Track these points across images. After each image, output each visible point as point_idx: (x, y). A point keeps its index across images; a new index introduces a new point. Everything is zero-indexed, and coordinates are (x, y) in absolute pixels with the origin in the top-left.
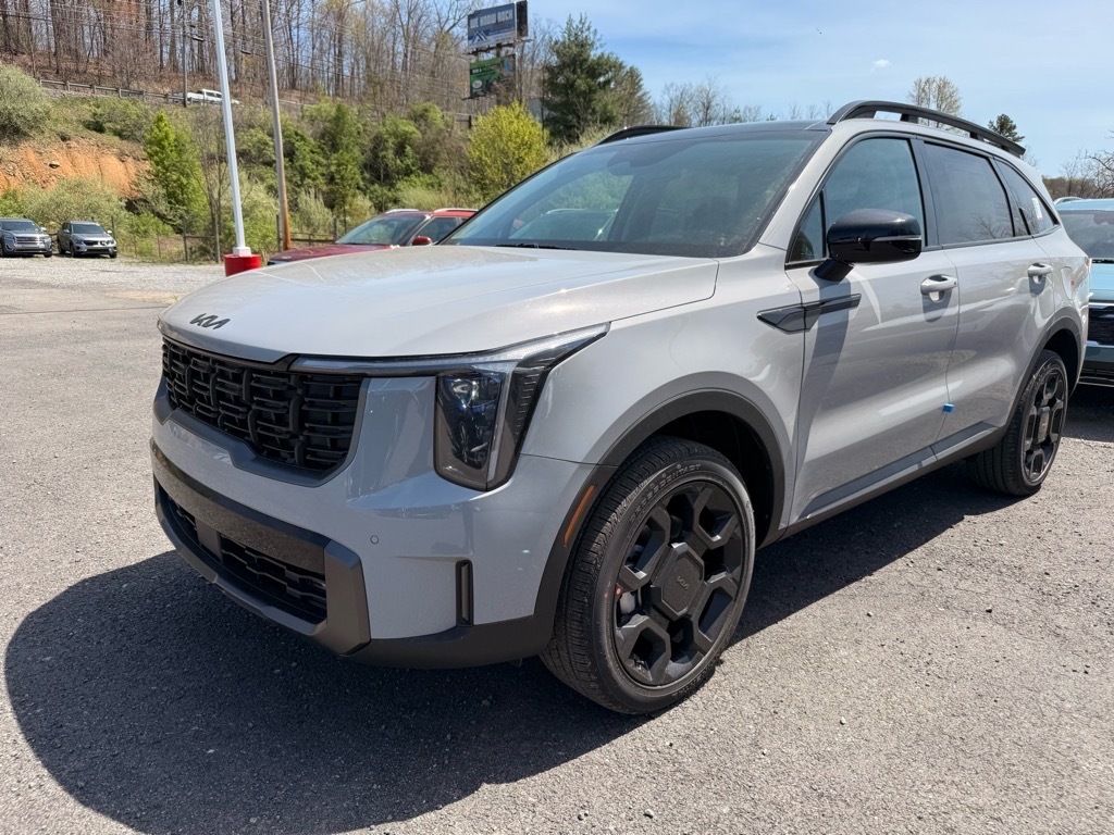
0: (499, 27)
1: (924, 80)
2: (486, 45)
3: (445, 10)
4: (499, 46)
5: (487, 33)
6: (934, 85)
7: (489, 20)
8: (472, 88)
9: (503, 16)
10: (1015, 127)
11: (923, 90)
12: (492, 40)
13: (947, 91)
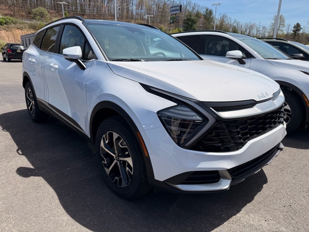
0: (176, 10)
1: (276, 15)
2: (173, 13)
4: (176, 14)
5: (174, 11)
6: (279, 16)
7: (174, 9)
8: (170, 22)
9: (177, 8)
12: (175, 13)
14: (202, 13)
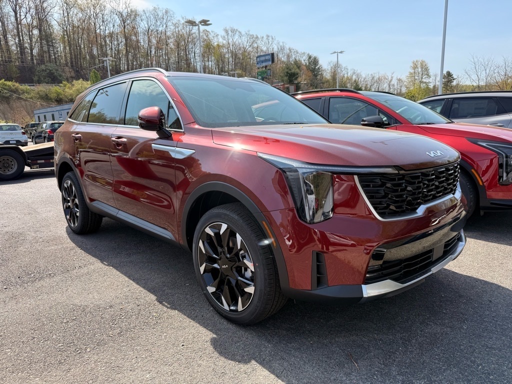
0: (266, 61)
1: (415, 61)
2: (262, 66)
3: (245, 43)
4: (266, 67)
5: (262, 62)
6: (419, 63)
7: (262, 59)
9: (267, 58)
10: (452, 75)
11: (416, 64)
12: (264, 64)
13: (424, 64)
14: (303, 62)
